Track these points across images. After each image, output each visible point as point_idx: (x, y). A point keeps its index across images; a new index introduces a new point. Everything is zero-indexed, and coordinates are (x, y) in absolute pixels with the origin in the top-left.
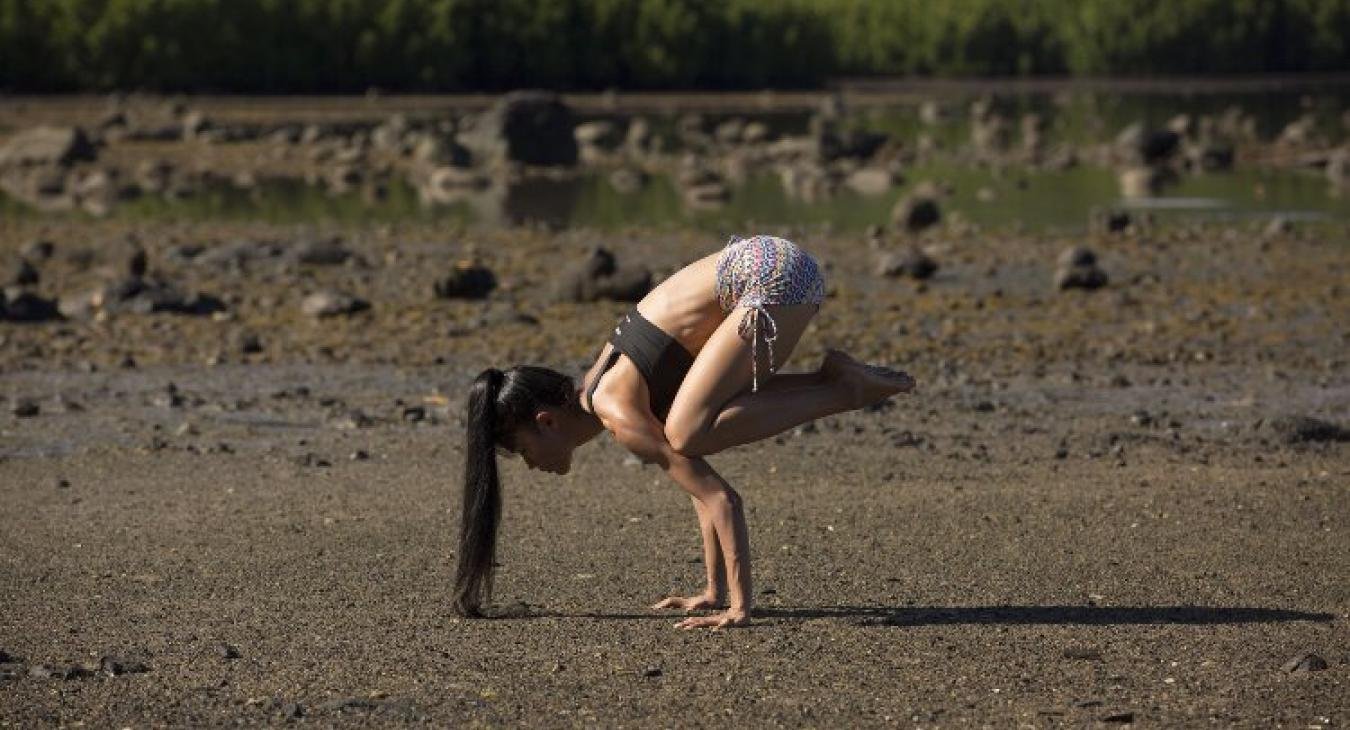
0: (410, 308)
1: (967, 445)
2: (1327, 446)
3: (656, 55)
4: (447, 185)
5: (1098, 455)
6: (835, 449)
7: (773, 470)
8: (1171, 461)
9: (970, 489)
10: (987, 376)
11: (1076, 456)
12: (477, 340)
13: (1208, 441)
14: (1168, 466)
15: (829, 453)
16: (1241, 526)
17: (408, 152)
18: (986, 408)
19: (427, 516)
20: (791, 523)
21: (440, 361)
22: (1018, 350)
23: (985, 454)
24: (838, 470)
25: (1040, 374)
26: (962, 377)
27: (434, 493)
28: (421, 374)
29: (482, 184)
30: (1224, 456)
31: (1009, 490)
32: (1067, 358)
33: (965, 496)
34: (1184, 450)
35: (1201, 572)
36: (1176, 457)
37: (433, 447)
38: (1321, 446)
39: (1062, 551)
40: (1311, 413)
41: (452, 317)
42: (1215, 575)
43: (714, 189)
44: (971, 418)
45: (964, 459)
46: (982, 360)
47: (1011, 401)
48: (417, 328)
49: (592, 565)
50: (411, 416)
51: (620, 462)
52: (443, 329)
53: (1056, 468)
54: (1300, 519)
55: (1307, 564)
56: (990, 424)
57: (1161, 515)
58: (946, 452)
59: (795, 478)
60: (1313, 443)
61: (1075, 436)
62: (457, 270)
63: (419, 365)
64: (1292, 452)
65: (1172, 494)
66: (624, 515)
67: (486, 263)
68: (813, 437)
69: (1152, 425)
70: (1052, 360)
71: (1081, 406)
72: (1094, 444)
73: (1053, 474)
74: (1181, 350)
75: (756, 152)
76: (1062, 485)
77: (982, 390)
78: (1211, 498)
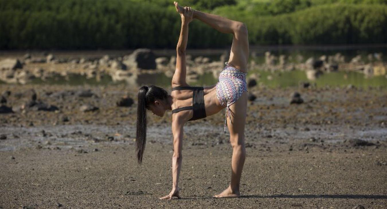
0: (110, 109)
1: (265, 147)
2: (364, 147)
4: (120, 75)
5: (301, 150)
6: (228, 148)
7: (211, 154)
8: (321, 151)
9: (265, 159)
10: (270, 128)
11: (295, 150)
12: (128, 118)
13: (331, 146)
14: (321, 153)
15: (226, 149)
16: (340, 169)
17: (109, 66)
18: (270, 137)
19: (115, 167)
20: (216, 169)
21: (118, 124)
22: (279, 120)
23: (270, 149)
24: (229, 154)
25: (285, 127)
26: (263, 128)
27: (117, 161)
28: (113, 127)
29: (130, 75)
30: (336, 150)
31: (276, 160)
32: (292, 123)
33: (264, 161)
34: (325, 148)
35: (330, 182)
36: (322, 150)
37: (116, 148)
38: (363, 147)
39: (291, 176)
40: (360, 138)
41: (121, 112)
42: (333, 183)
43: (194, 76)
44: (265, 140)
45: (264, 151)
46: (269, 124)
47: (277, 135)
48: (112, 114)
49: (160, 180)
50: (110, 139)
51: (168, 152)
52: (119, 115)
53: (289, 153)
54: (357, 168)
55: (359, 180)
56: (272, 141)
57: (318, 166)
58: (259, 149)
59: (217, 156)
60: (360, 146)
61: (295, 144)
62: (123, 99)
63: (112, 125)
64: (355, 149)
65: (322, 160)
66: (170, 166)
67: (131, 97)
68: (222, 145)
69: (316, 141)
70: (288, 123)
71: (296, 137)
72: (300, 147)
73: (288, 155)
74: (324, 121)
75: (206, 66)
76: (291, 158)
77: (268, 132)
78: (332, 162)
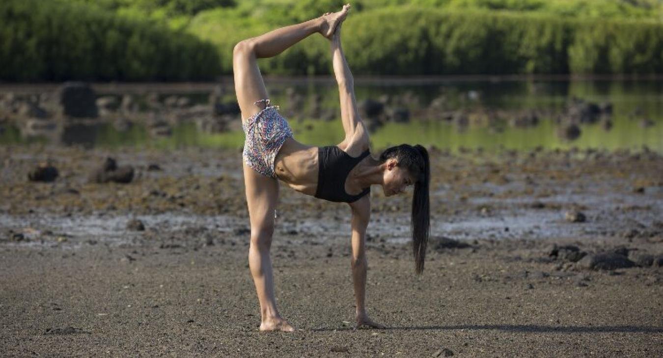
0: (17, 186)
1: (285, 251)
2: (453, 251)
3: (136, 65)
4: (35, 127)
5: (347, 255)
6: (222, 253)
7: (193, 263)
8: (381, 258)
9: (286, 272)
10: (294, 218)
11: (336, 256)
12: (49, 201)
13: (398, 248)
14: (380, 260)
15: (219, 255)
16: (413, 289)
17: (15, 111)
18: (294, 233)
19: (25, 286)
20: (202, 288)
21: (31, 212)
22: (309, 205)
23: (293, 255)
24: (224, 262)
25: (319, 217)
26: (283, 218)
27: (29, 275)
28: (22, 218)
29: (51, 127)
30: (406, 255)
31: (305, 272)
32: (332, 209)
33: (285, 275)
34: (387, 253)
35: (395, 310)
36: (383, 256)
37: (27, 253)
38: (450, 251)
39: (330, 301)
40: (445, 235)
41: (37, 191)
42: (401, 312)
43: (163, 129)
44: (286, 238)
45: (283, 257)
46: (292, 210)
47: (305, 230)
48: (20, 196)
49: (106, 309)
50: (17, 238)
51: (119, 259)
52: (33, 195)
53: (327, 262)
54: (441, 285)
55: (444, 306)
56: (297, 241)
57: (376, 284)
58: (275, 254)
59: (203, 267)
60: (447, 249)
61: (336, 246)
62: (39, 168)
63: (21, 213)
64: (437, 254)
65: (381, 273)
66: (122, 284)
67: (53, 165)
68: (212, 247)
69: (372, 240)
70: (324, 210)
71: (338, 233)
72: (344, 250)
73: (326, 265)
74: (385, 205)
75: (184, 112)
76: (330, 269)
77: (291, 224)
78: (399, 275)
